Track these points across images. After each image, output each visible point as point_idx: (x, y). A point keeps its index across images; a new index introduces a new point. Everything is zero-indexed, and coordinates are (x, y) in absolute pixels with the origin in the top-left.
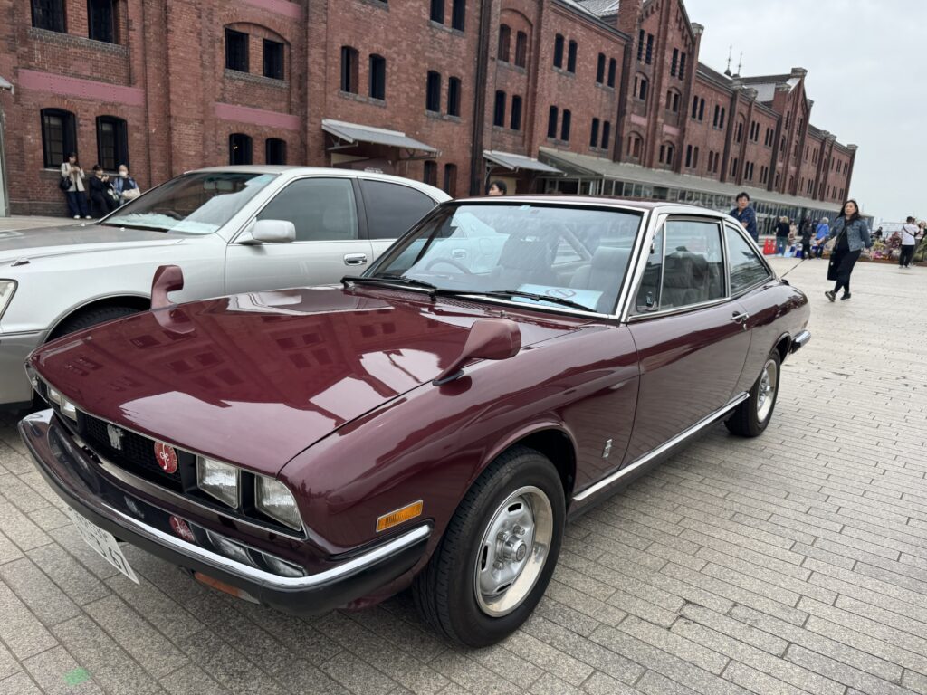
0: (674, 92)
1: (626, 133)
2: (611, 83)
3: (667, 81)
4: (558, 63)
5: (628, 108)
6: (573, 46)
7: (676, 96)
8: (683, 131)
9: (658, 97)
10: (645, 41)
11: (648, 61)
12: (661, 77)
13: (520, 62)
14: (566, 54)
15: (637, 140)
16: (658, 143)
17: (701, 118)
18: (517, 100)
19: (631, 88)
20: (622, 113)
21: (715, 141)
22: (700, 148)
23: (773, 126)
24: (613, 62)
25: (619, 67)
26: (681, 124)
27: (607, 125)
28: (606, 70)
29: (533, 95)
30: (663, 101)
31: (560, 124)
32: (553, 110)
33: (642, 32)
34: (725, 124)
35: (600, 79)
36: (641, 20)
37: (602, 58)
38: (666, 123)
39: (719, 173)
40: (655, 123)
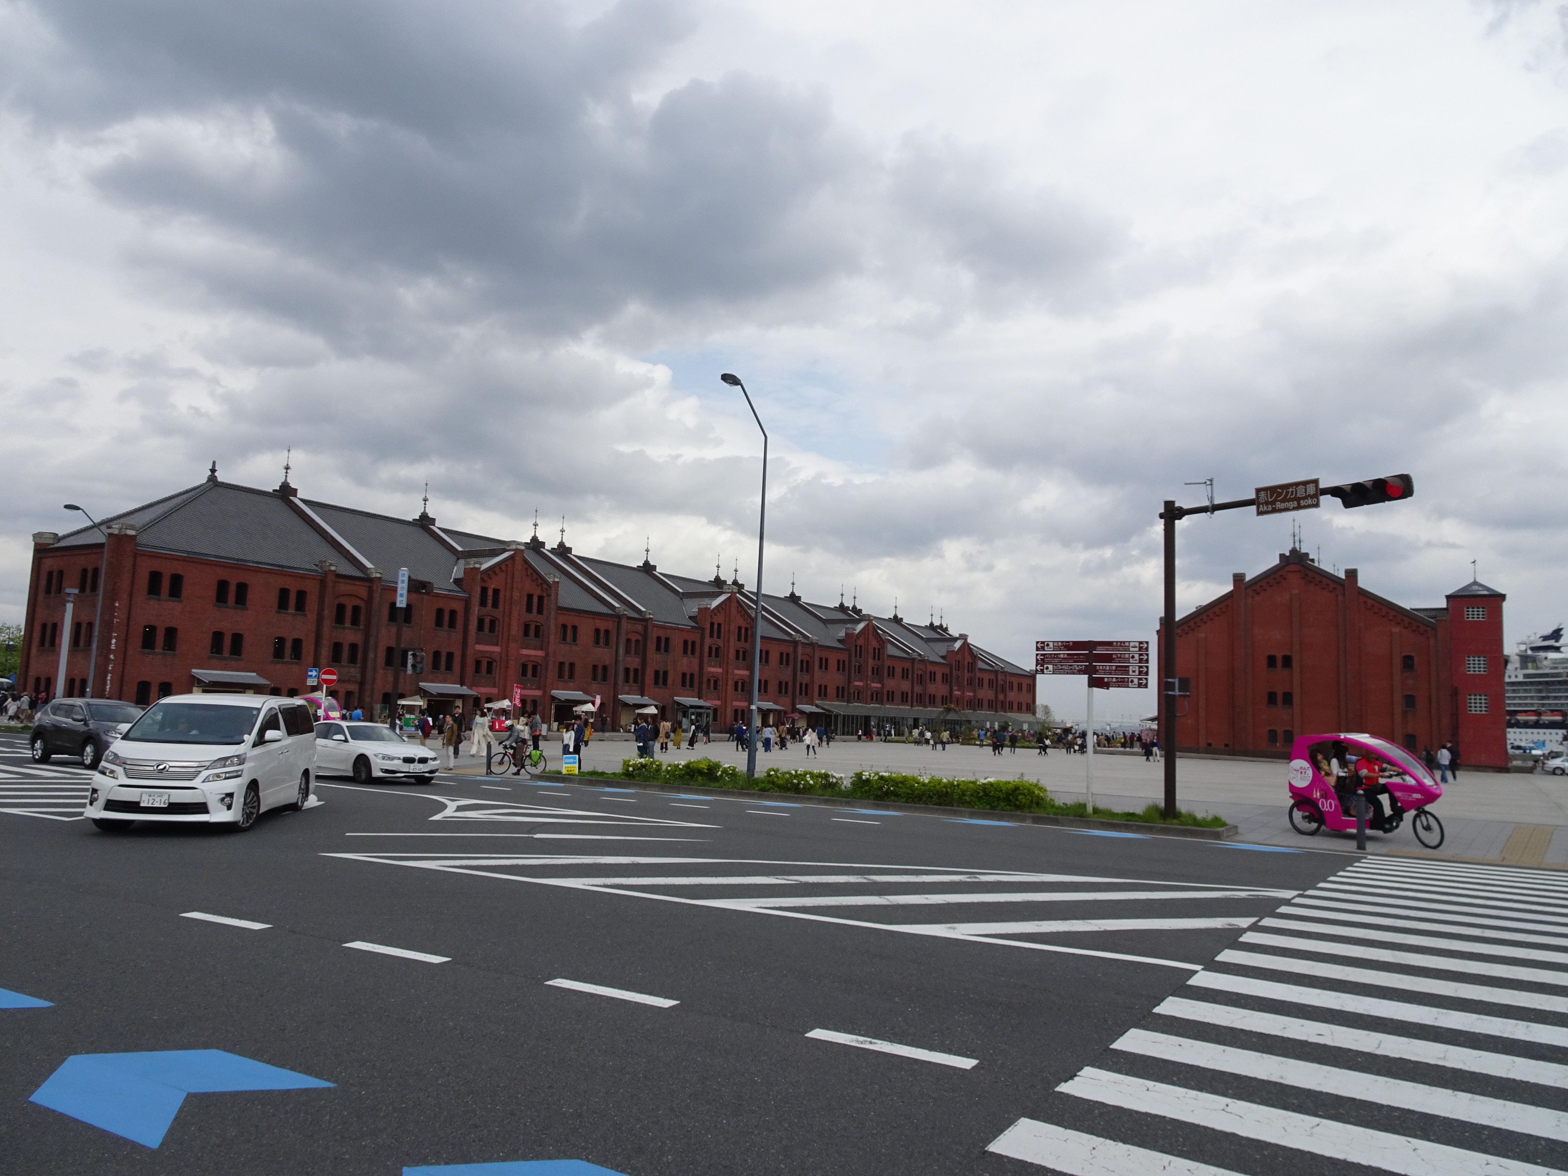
0: (876, 667)
1: (852, 691)
2: (843, 670)
3: (871, 662)
4: (821, 667)
5: (852, 680)
6: (827, 660)
7: (877, 668)
8: (883, 685)
9: (867, 671)
10: (858, 649)
11: (860, 656)
12: (867, 662)
13: (807, 671)
14: (824, 664)
15: (858, 693)
16: (869, 693)
17: (893, 676)
18: (807, 685)
19: (853, 671)
20: (849, 682)
21: (905, 686)
22: (895, 691)
23: (947, 671)
24: (844, 662)
25: (847, 663)
26: (881, 681)
27: (843, 688)
28: (841, 666)
29: (813, 682)
30: (870, 673)
31: (823, 693)
32: (820, 686)
33: (856, 646)
34: (910, 676)
35: (838, 670)
36: (856, 641)
37: (839, 661)
38: (873, 683)
39: (910, 703)
40: (867, 685)
